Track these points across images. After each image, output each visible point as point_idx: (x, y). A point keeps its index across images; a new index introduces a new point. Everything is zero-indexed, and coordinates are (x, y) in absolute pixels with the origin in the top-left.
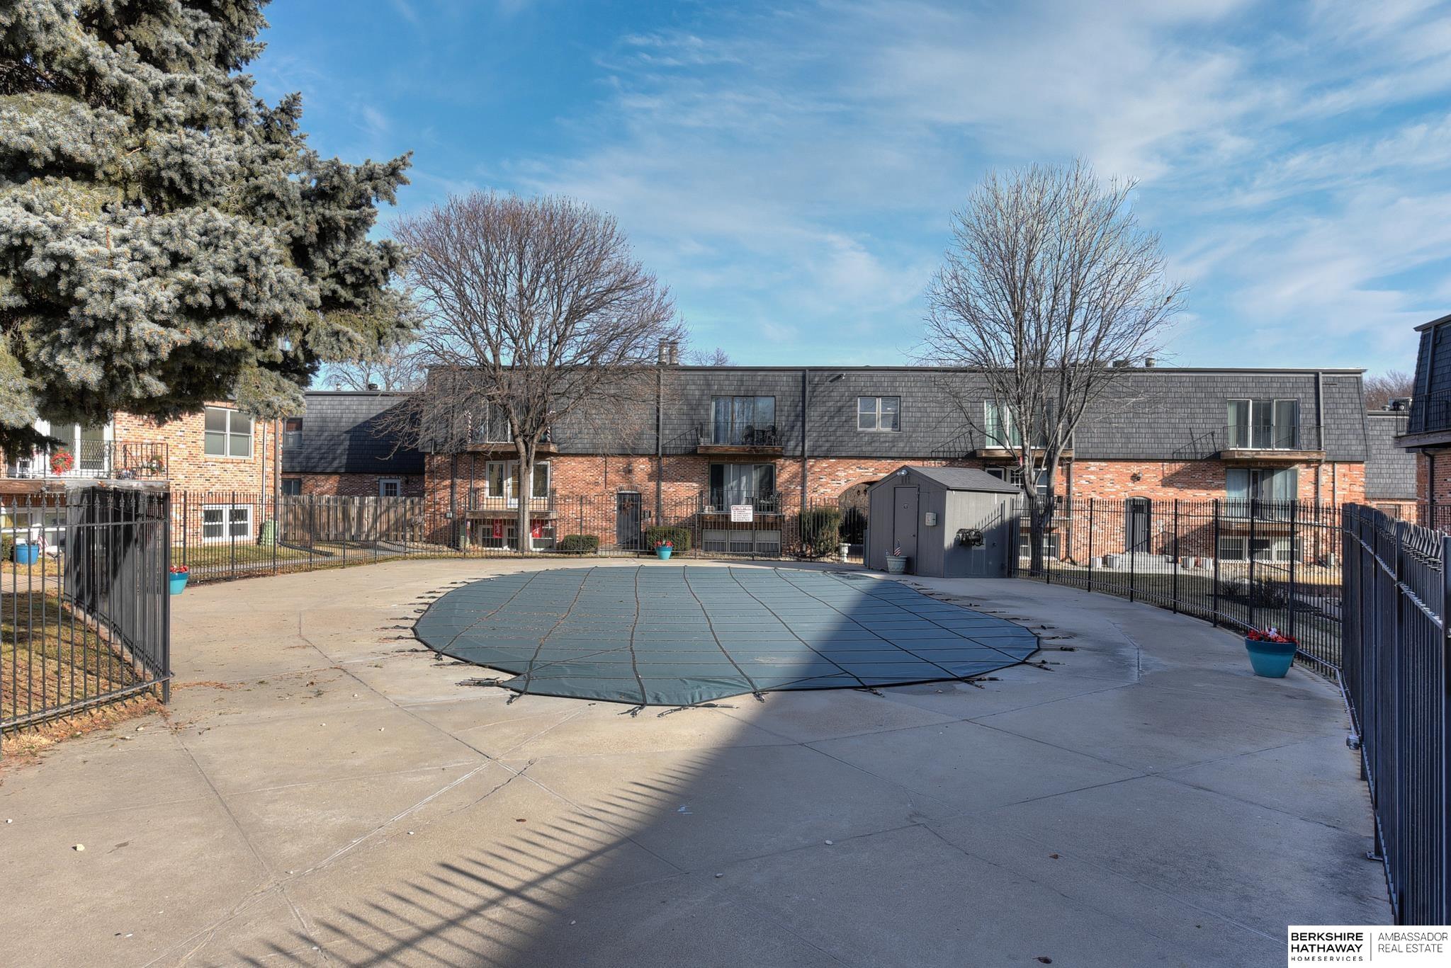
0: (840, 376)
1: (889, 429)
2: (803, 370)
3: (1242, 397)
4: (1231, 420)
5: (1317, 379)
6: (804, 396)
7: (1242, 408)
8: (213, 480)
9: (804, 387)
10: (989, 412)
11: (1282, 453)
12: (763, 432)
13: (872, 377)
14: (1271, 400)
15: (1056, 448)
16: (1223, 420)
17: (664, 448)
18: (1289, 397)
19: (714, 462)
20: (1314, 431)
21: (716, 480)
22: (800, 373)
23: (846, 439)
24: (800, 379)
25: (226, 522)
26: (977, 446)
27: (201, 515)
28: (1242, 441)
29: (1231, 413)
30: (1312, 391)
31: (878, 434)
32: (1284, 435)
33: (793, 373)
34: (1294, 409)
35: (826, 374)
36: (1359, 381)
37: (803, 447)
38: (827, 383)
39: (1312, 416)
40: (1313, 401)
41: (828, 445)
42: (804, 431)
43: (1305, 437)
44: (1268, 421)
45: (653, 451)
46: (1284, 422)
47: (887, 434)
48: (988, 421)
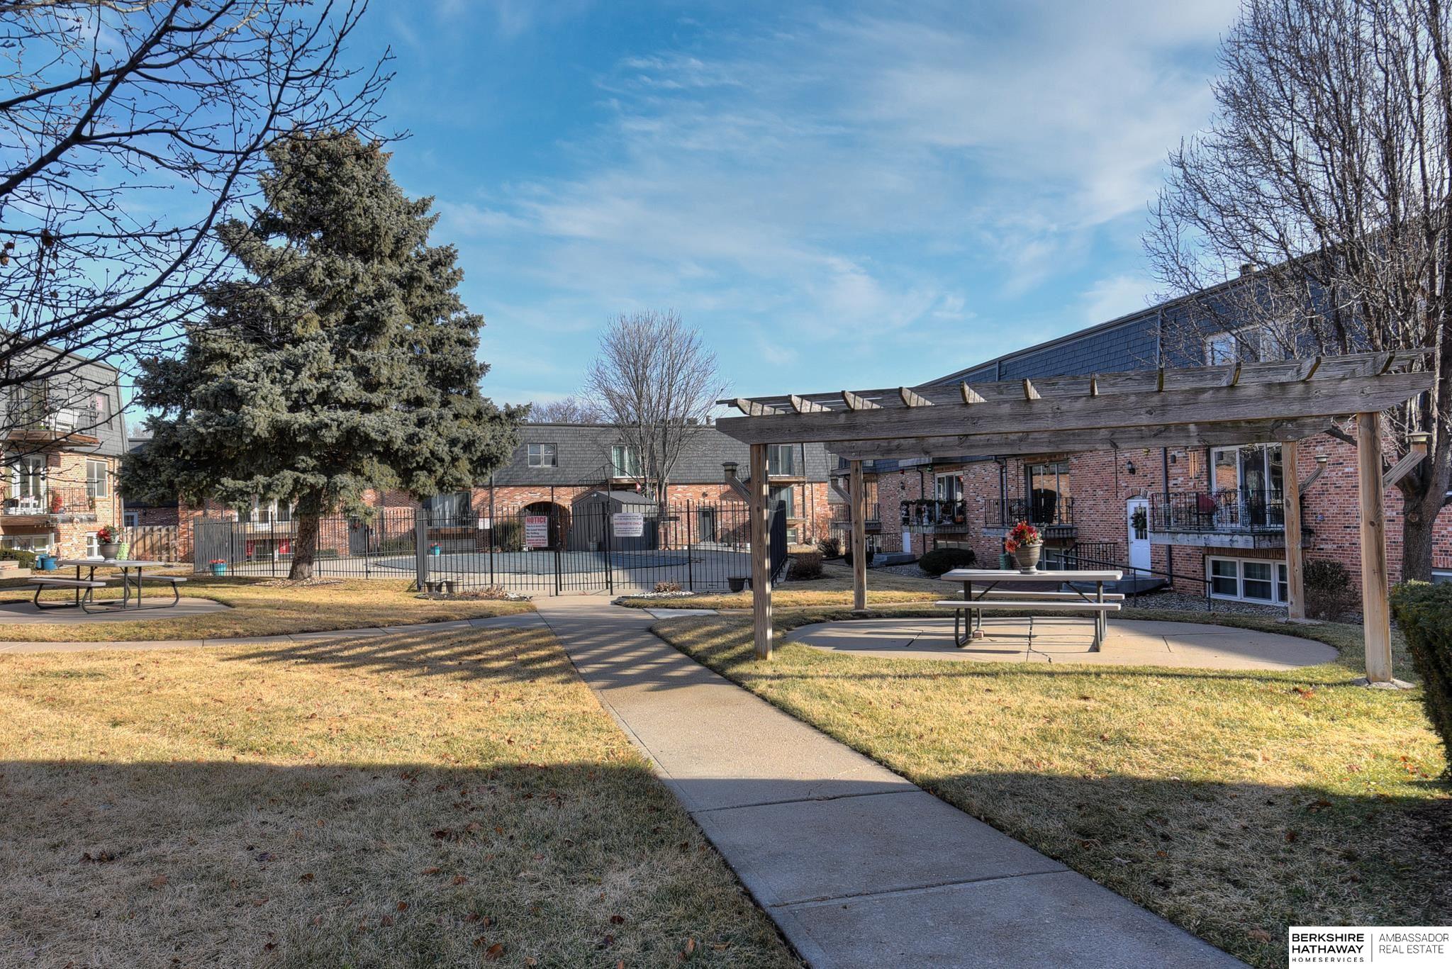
1: (549, 466)
10: (614, 455)
11: (785, 477)
13: (537, 430)
14: (778, 446)
15: (663, 478)
20: (801, 464)
23: (521, 473)
26: (608, 475)
27: (86, 539)
31: (543, 469)
32: (785, 467)
34: (790, 451)
37: (491, 479)
39: (800, 455)
40: (800, 446)
41: (508, 478)
43: (796, 468)
44: (777, 458)
46: (786, 459)
47: (548, 470)
48: (615, 460)
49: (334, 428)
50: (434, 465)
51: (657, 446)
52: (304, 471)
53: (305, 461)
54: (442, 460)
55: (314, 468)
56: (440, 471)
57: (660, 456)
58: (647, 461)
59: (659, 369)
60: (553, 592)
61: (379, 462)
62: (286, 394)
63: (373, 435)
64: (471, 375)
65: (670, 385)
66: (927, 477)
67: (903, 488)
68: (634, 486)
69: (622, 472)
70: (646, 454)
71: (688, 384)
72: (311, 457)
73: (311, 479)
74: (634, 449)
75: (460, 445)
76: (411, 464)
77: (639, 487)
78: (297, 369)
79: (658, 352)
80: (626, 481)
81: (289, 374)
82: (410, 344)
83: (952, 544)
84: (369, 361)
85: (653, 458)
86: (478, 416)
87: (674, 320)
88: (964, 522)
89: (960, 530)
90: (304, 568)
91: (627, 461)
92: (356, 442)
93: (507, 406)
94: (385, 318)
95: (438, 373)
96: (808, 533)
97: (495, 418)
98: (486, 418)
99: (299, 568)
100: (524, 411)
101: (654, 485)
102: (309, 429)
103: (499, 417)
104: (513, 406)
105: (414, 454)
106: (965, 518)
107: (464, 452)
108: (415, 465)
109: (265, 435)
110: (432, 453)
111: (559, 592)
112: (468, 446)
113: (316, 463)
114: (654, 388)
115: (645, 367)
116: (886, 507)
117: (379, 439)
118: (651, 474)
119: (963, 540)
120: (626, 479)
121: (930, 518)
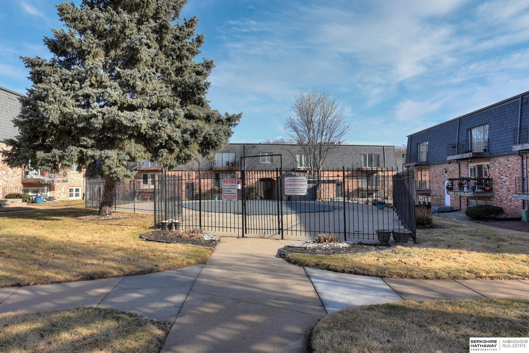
0: (255, 146)
1: (269, 162)
2: (244, 144)
3: (365, 153)
4: (363, 160)
5: (384, 148)
6: (244, 152)
7: (365, 156)
8: (72, 179)
9: (244, 150)
10: (298, 156)
11: (375, 168)
12: (232, 163)
13: (264, 146)
14: (372, 154)
15: (320, 167)
16: (360, 160)
17: (201, 168)
18: (377, 153)
19: (217, 172)
20: (383, 163)
21: (217, 178)
22: (243, 145)
23: (257, 165)
24: (243, 147)
25: (74, 193)
26: (295, 167)
27: (69, 190)
28: (365, 165)
29: (363, 157)
30: (383, 151)
31: (267, 164)
32: (376, 163)
33: (240, 145)
34: (378, 156)
35: (251, 145)
36: (394, 149)
37: (244, 168)
38: (251, 148)
39: (383, 158)
40: (383, 154)
41: (252, 167)
42: (244, 163)
43: (381, 164)
44: (372, 160)
45: (197, 169)
46: (376, 160)
47: (269, 164)
48: (298, 160)
49: (100, 118)
50: (172, 146)
51: (317, 152)
52: (86, 147)
53: (87, 141)
54: (177, 142)
55: (92, 146)
56: (177, 150)
57: (318, 157)
58: (312, 159)
59: (318, 117)
60: (241, 235)
61: (136, 142)
62: (76, 97)
63: (125, 122)
64: (199, 89)
65: (323, 125)
66: (462, 166)
67: (446, 172)
68: (306, 171)
69: (301, 165)
70: (312, 156)
71: (331, 124)
72: (90, 138)
73: (90, 152)
74: (306, 155)
75: (189, 133)
76: (156, 144)
77: (308, 172)
78: (82, 81)
79: (318, 109)
80: (303, 169)
81: (77, 85)
82: (162, 70)
83: (481, 202)
84: (128, 75)
85: (315, 158)
86: (208, 119)
87: (326, 94)
88: (491, 190)
89: (488, 194)
90: (107, 209)
91: (303, 160)
92: (116, 129)
93: (227, 114)
94: (138, 46)
95: (179, 89)
96: (386, 194)
97: (219, 121)
98: (213, 121)
99: (104, 208)
100: (237, 117)
101: (315, 171)
102: (86, 119)
103: (221, 120)
104: (230, 114)
105: (156, 137)
106: (492, 188)
107: (191, 137)
108: (158, 145)
109: (57, 122)
110: (169, 136)
111: (245, 235)
112: (194, 133)
113: (93, 141)
114: (316, 125)
115: (312, 116)
116: (434, 182)
117: (129, 125)
118: (314, 166)
119: (488, 200)
120: (302, 168)
121: (468, 188)
